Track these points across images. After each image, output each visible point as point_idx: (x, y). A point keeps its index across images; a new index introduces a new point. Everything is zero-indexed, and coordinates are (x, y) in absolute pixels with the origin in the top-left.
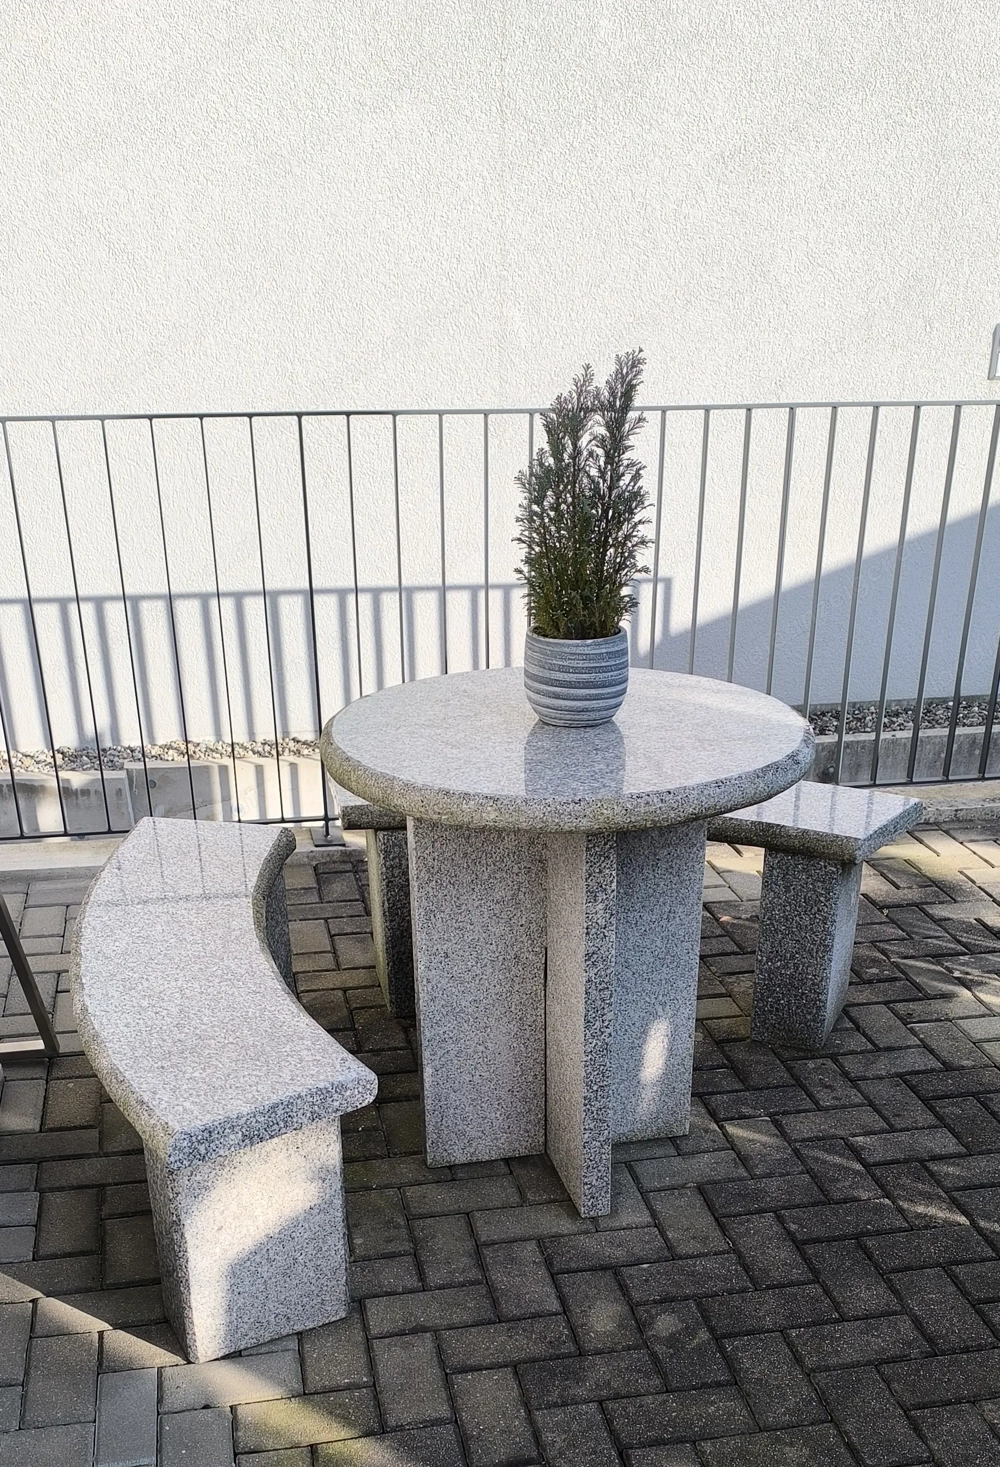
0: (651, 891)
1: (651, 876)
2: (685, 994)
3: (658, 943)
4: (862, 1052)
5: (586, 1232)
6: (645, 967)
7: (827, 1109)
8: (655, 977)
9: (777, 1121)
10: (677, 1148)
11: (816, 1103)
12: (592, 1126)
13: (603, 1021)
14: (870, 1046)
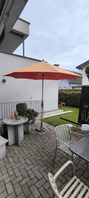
5: (19, 148)
6: (21, 132)
9: (28, 138)
10: (23, 141)
14: (32, 133)
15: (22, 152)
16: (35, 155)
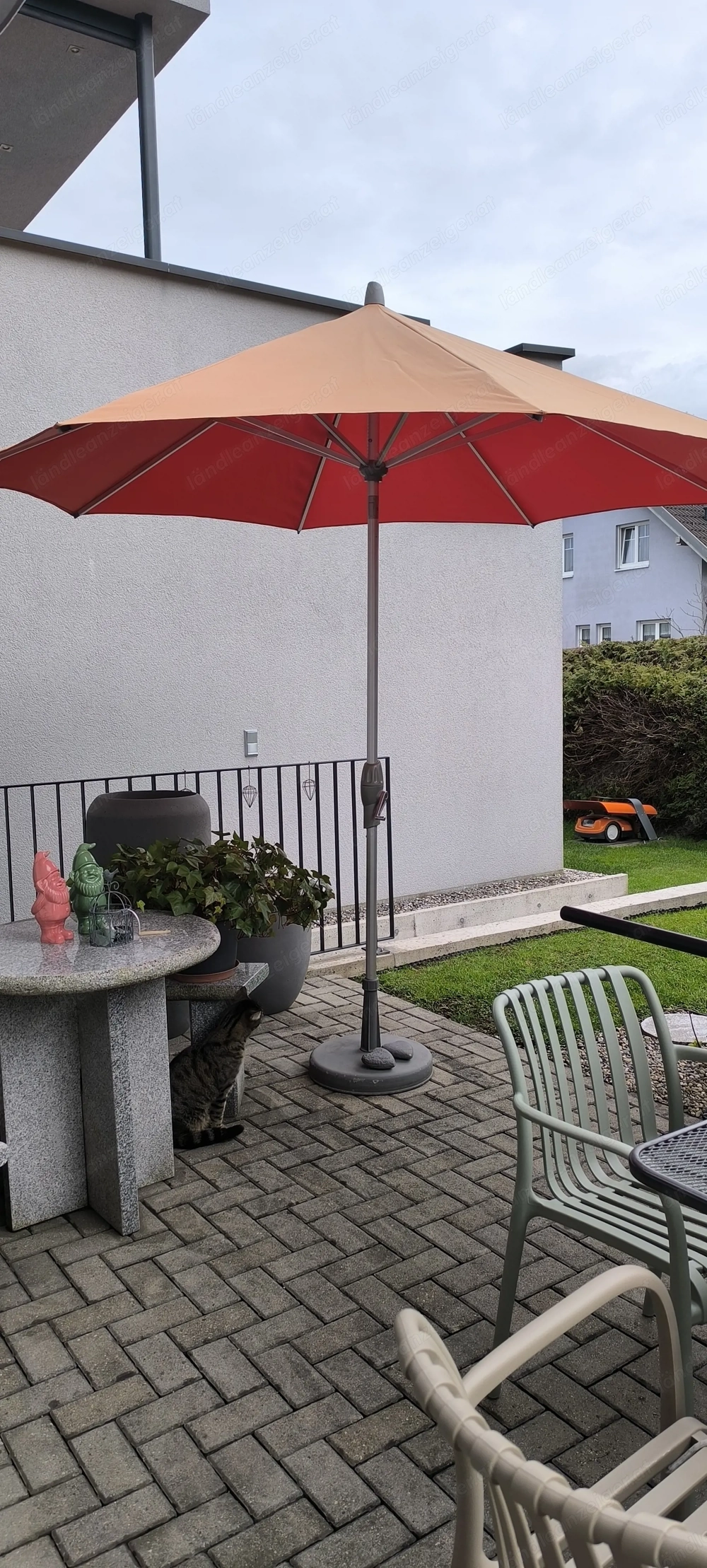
0: (138, 1026)
1: (137, 1018)
2: (163, 1085)
3: (145, 1056)
4: (261, 1113)
5: (127, 1244)
6: (139, 1072)
7: (251, 1146)
8: (146, 1077)
9: (224, 1158)
10: (169, 1185)
11: (244, 1144)
12: (124, 1171)
13: (126, 1101)
14: (265, 1109)
15: (153, 1287)
16: (299, 1315)
